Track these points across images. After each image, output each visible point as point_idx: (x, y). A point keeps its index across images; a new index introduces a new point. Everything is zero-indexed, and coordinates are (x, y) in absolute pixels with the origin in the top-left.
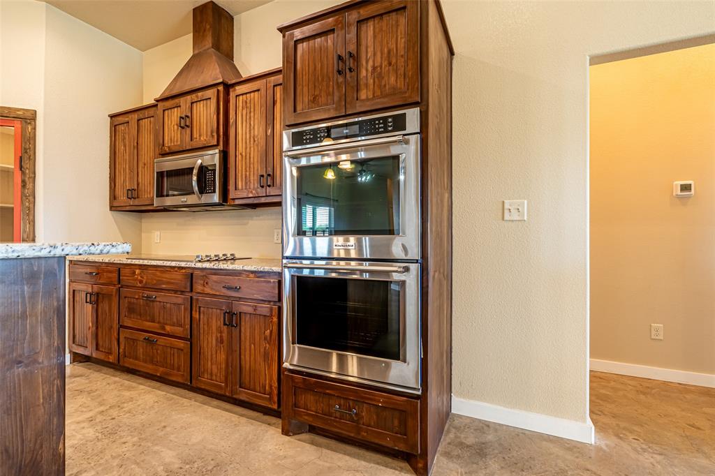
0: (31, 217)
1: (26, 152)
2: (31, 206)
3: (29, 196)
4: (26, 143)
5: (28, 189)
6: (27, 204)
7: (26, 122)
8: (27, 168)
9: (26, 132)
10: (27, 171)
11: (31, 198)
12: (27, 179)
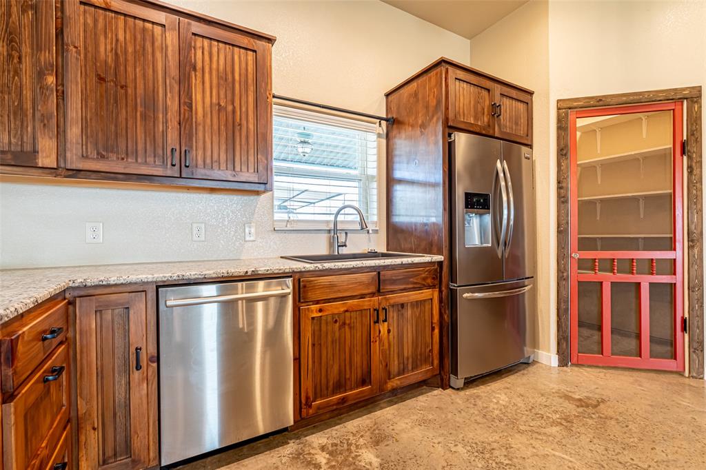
0: (699, 207)
1: (693, 135)
2: (699, 193)
3: (696, 183)
4: (692, 124)
5: (695, 175)
6: (694, 192)
7: (692, 101)
8: (694, 152)
9: (692, 112)
10: (694, 156)
11: (698, 185)
12: (694, 164)
